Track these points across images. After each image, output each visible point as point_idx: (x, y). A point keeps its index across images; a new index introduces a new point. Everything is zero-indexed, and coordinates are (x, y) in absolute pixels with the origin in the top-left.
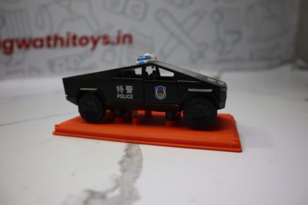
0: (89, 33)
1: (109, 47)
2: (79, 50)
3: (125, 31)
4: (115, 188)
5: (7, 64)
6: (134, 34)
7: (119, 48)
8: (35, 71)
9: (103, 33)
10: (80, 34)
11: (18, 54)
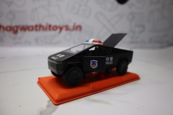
0: (58, 24)
1: (68, 32)
2: (52, 33)
3: (78, 24)
5: (14, 39)
6: (82, 25)
7: (74, 33)
8: (28, 43)
9: (65, 24)
10: (53, 24)
11: (20, 33)
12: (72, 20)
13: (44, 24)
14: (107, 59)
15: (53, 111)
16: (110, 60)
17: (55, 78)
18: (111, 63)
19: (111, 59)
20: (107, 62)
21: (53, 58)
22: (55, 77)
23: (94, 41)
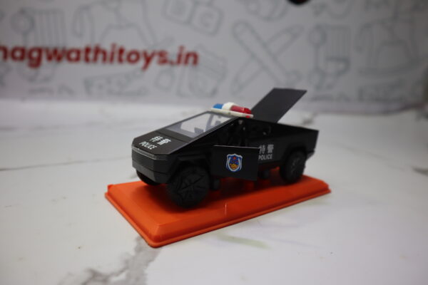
0: (140, 47)
1: (166, 67)
2: (126, 68)
3: (189, 48)
4: (122, 271)
5: (32, 80)
6: (200, 53)
7: (179, 70)
8: (66, 92)
9: (158, 49)
10: (128, 48)
11: (46, 66)
12: (175, 38)
13: (107, 47)
14: (262, 148)
15: (151, 261)
16: (267, 151)
17: (145, 187)
18: (270, 157)
19: (270, 148)
20: (262, 154)
21: (144, 144)
22: (144, 184)
23: (233, 109)
